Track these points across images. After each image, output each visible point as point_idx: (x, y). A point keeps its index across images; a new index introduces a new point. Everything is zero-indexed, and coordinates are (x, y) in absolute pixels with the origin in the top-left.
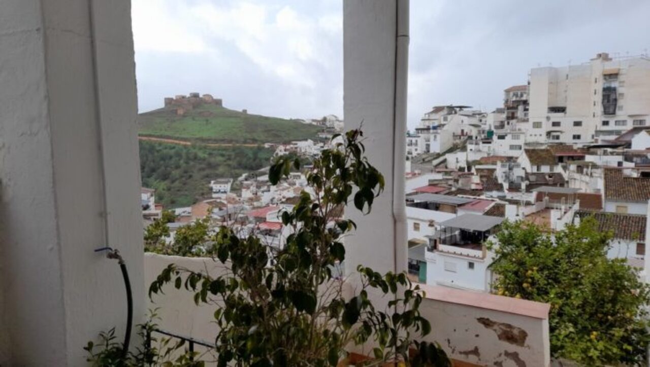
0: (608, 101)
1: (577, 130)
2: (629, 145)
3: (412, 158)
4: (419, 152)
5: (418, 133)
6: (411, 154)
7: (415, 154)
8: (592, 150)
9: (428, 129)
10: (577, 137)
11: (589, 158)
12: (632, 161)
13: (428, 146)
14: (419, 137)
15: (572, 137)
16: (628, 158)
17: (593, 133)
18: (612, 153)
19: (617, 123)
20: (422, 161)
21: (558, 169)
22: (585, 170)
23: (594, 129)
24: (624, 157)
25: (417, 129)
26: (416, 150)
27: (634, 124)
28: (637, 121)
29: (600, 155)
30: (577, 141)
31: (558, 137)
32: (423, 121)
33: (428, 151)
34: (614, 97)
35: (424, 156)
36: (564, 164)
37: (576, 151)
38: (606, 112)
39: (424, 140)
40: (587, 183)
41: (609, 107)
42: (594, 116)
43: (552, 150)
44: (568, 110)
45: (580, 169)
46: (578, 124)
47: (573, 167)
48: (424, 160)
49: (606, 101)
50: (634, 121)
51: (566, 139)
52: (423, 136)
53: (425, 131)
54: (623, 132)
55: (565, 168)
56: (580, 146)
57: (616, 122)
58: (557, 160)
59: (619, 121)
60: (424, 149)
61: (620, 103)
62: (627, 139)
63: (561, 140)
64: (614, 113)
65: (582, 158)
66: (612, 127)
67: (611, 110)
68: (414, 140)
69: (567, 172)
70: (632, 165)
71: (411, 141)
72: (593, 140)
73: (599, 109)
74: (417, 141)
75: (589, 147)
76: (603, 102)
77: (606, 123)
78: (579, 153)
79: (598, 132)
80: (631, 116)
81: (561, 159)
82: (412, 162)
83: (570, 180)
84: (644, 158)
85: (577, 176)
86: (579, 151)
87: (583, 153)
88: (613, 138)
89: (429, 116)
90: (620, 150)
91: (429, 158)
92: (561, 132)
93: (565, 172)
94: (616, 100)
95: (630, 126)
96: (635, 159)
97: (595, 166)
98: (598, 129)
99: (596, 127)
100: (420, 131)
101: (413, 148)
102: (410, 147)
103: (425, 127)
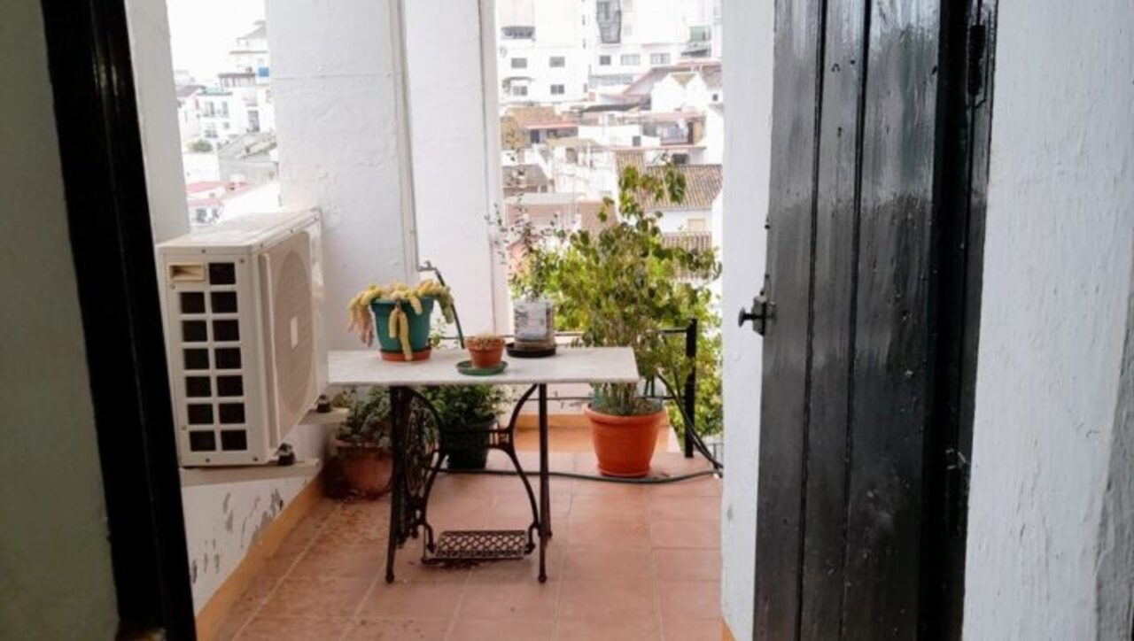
0: (607, 17)
1: (558, 75)
2: (646, 104)
3: (219, 146)
4: (232, 131)
5: (227, 85)
6: (215, 136)
7: (223, 136)
8: (587, 116)
9: (250, 75)
10: (556, 89)
11: (584, 132)
12: (654, 134)
13: (254, 115)
14: (230, 94)
15: (549, 89)
16: (649, 130)
17: (586, 81)
18: (622, 121)
19: (624, 59)
20: (244, 153)
21: (532, 156)
22: (581, 156)
23: (586, 73)
24: (641, 127)
25: (223, 76)
26: (227, 126)
27: (652, 63)
28: (656, 55)
29: (603, 125)
30: (558, 97)
31: (524, 91)
32: (234, 57)
33: (257, 129)
34: (616, 9)
35: (249, 141)
36: (542, 146)
37: (560, 119)
38: (605, 39)
39: (244, 103)
40: (587, 182)
41: (609, 28)
42: (584, 46)
43: (517, 119)
44: (538, 34)
45: (572, 155)
46: (557, 62)
47: (559, 151)
48: (248, 150)
49: (603, 15)
50: (652, 55)
51: (539, 94)
52: (241, 91)
53: (244, 81)
54: (635, 79)
55: (546, 154)
56: (566, 107)
57: (622, 57)
58: (528, 139)
59: (627, 56)
60: (246, 124)
61: (626, 19)
62: (642, 91)
63: (532, 96)
64: (618, 41)
65: (572, 132)
66: (615, 68)
67: (613, 34)
68: (218, 102)
69: (550, 162)
70: (656, 142)
71: (212, 105)
72: (586, 95)
73: (593, 31)
74: (225, 105)
75: (582, 111)
76: (598, 18)
77: (605, 60)
78: (565, 122)
79: (594, 79)
80: (645, 46)
81: (535, 136)
82: (220, 158)
83: (555, 178)
84: (674, 128)
85: (567, 168)
86: (565, 118)
87: (574, 122)
88: (618, 89)
89: (247, 44)
90: (633, 113)
91: (262, 146)
92: (529, 79)
93: (546, 161)
94: (619, 13)
95: (645, 66)
96: (659, 131)
97: (597, 148)
98: (594, 73)
99: (590, 67)
100: (230, 81)
101: (218, 122)
102: (209, 120)
103: (242, 71)
